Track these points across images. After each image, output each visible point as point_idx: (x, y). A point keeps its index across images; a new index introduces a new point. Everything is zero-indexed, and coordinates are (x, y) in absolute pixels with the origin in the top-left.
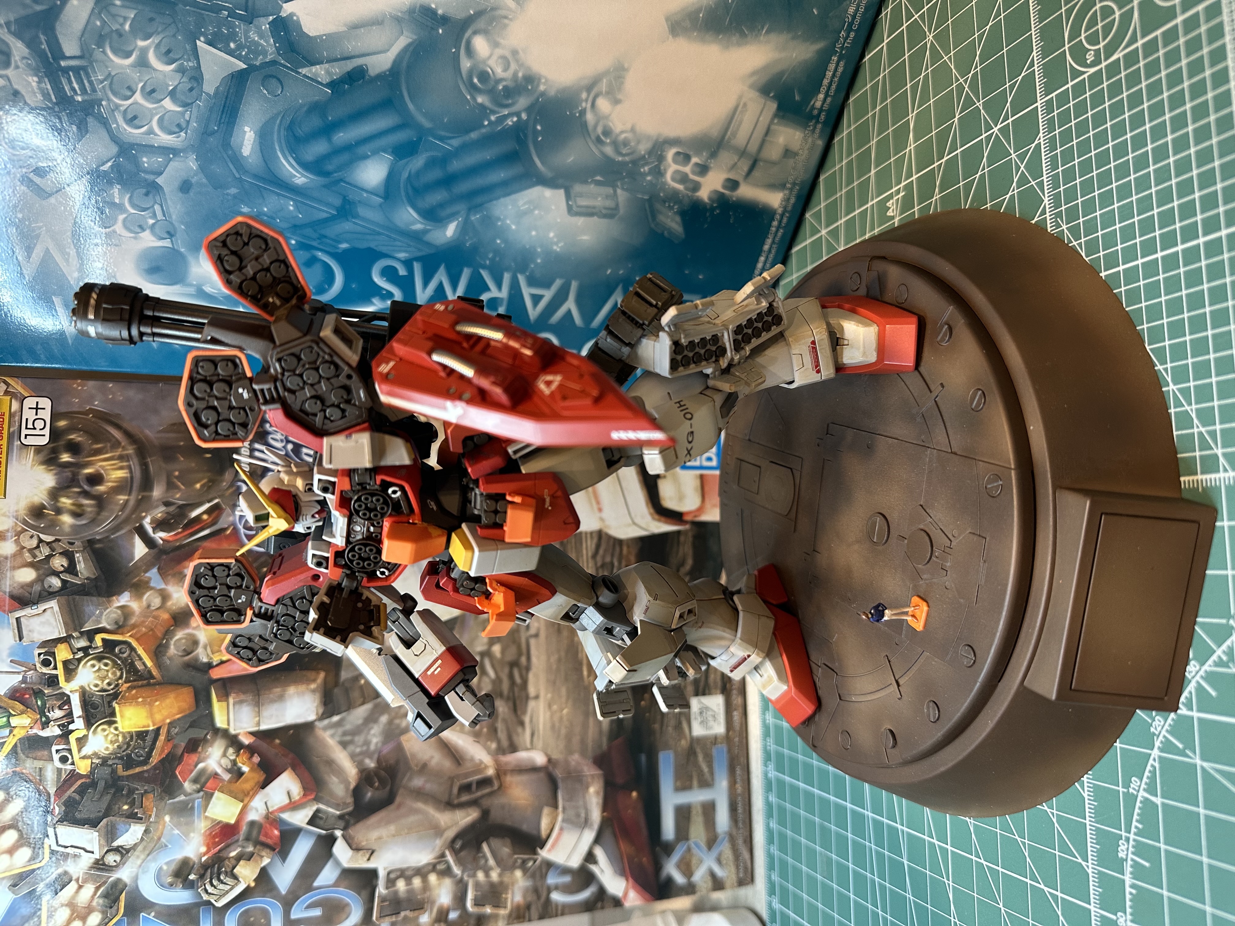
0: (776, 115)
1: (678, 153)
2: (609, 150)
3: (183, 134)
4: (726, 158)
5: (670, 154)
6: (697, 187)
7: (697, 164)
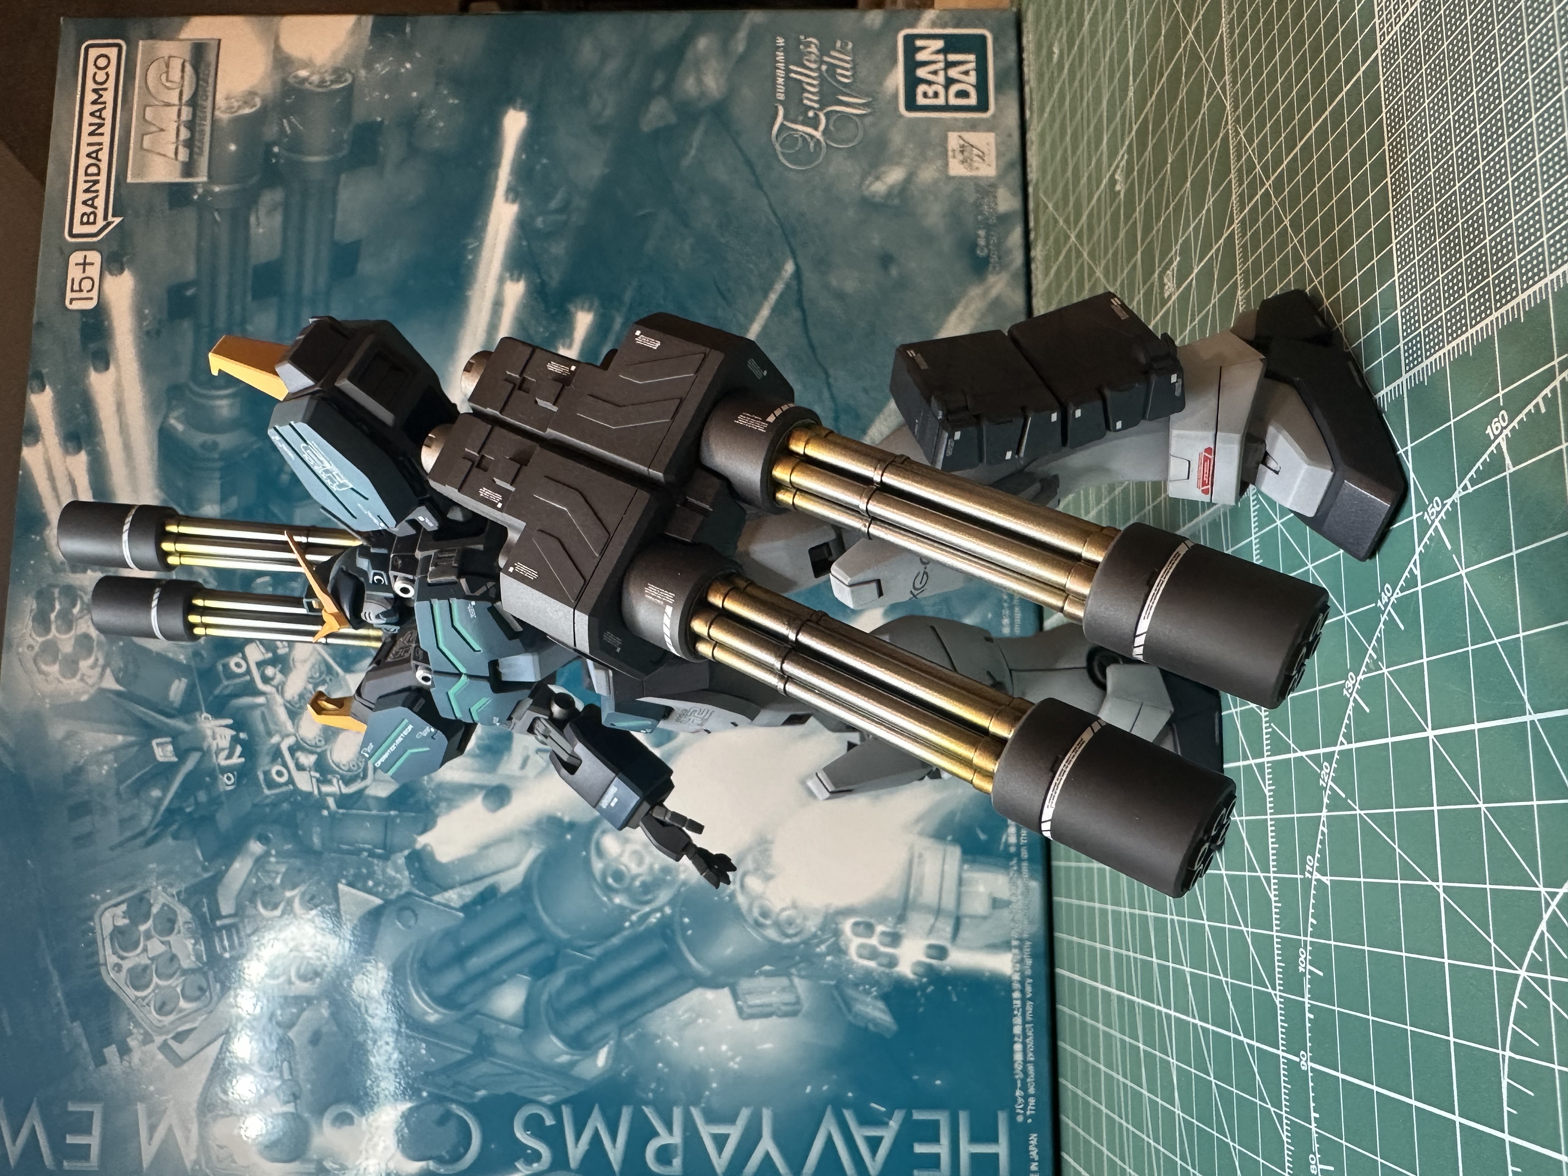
0: (964, 861)
4: (919, 921)
5: (847, 926)
6: (892, 962)
7: (884, 934)
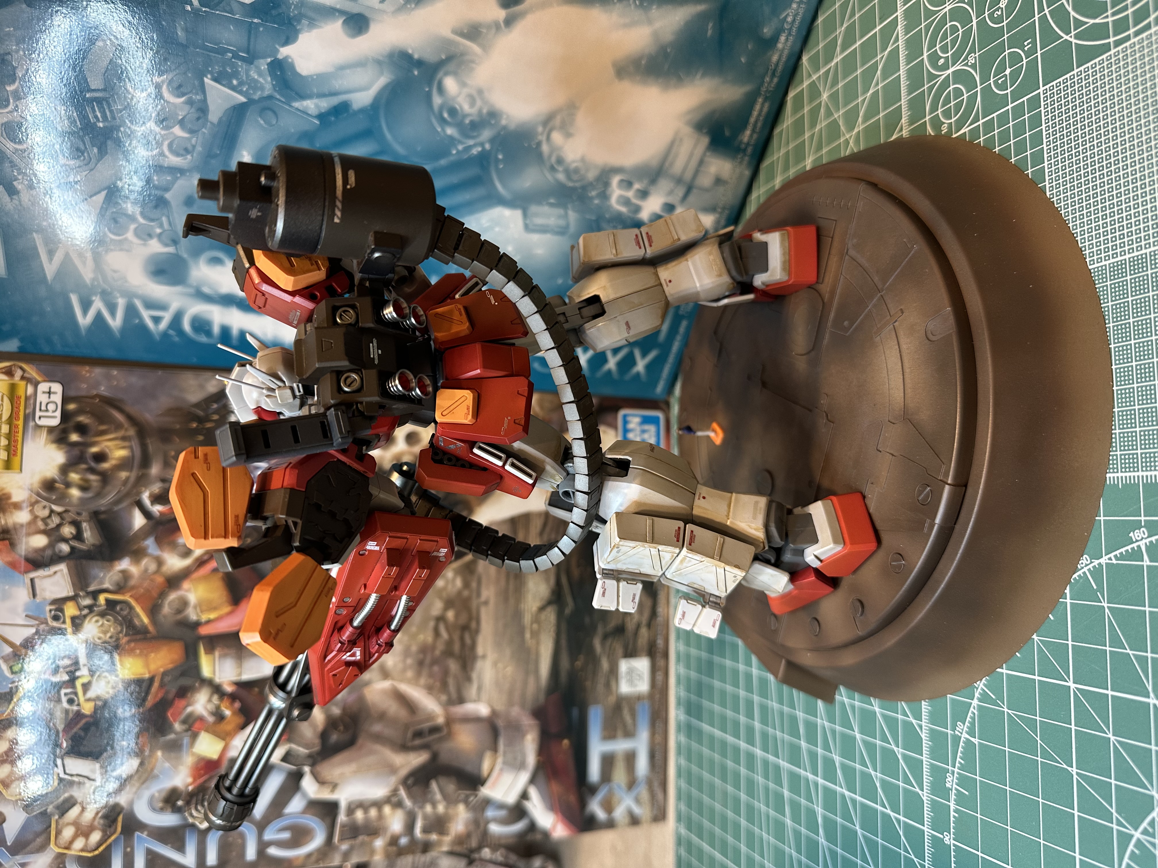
0: (708, 149)
1: (622, 181)
2: (561, 177)
3: (189, 157)
4: (665, 184)
5: (615, 180)
6: (638, 209)
7: (638, 190)
